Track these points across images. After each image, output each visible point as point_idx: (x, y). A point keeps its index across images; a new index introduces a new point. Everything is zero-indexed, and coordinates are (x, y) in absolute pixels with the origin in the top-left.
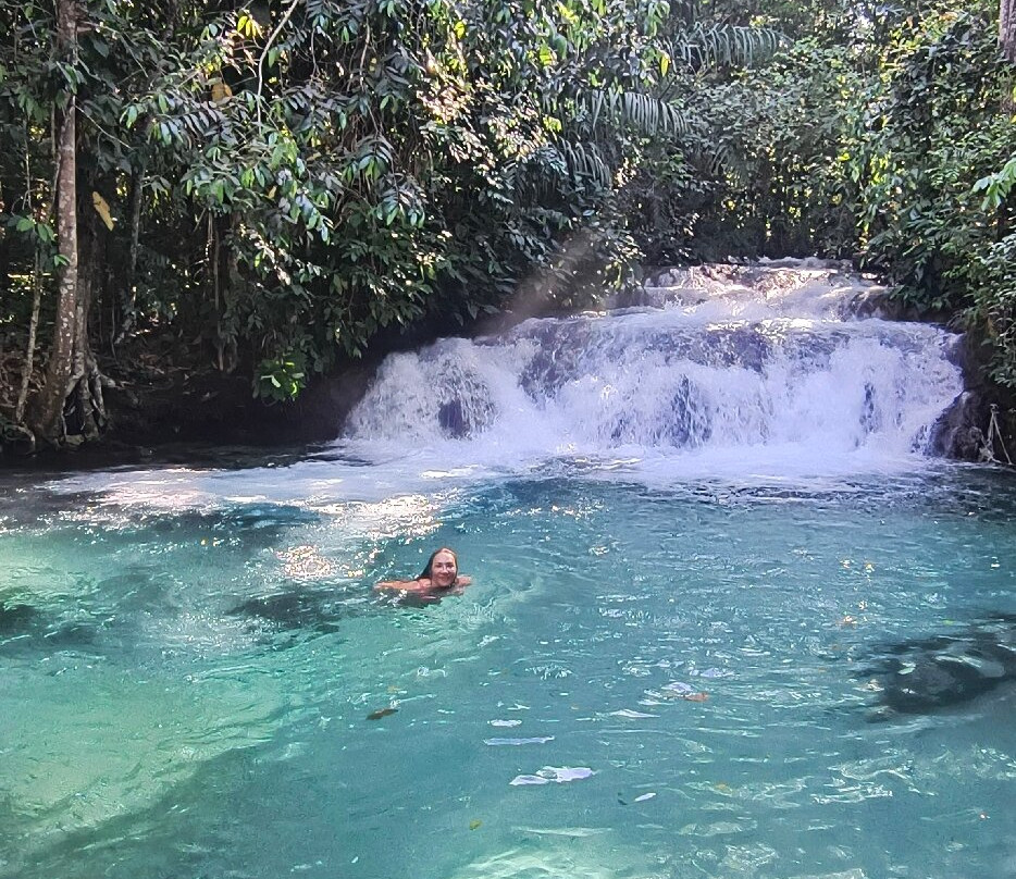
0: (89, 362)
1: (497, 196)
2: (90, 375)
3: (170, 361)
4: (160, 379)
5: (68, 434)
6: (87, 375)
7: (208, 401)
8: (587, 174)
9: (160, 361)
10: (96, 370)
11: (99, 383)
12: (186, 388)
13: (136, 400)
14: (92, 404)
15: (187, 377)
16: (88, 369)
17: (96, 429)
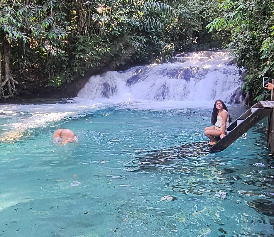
0: (10, 77)
1: (116, 32)
2: (11, 81)
3: (37, 77)
4: (34, 82)
5: (4, 95)
6: (10, 80)
7: (46, 87)
8: (156, 26)
9: (35, 77)
10: (12, 79)
11: (13, 83)
12: (41, 84)
13: (25, 87)
14: (11, 88)
15: (41, 81)
16: (10, 79)
17: (12, 94)
